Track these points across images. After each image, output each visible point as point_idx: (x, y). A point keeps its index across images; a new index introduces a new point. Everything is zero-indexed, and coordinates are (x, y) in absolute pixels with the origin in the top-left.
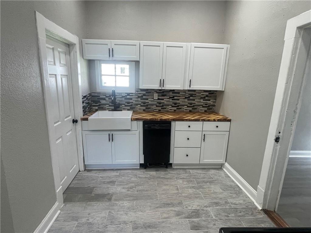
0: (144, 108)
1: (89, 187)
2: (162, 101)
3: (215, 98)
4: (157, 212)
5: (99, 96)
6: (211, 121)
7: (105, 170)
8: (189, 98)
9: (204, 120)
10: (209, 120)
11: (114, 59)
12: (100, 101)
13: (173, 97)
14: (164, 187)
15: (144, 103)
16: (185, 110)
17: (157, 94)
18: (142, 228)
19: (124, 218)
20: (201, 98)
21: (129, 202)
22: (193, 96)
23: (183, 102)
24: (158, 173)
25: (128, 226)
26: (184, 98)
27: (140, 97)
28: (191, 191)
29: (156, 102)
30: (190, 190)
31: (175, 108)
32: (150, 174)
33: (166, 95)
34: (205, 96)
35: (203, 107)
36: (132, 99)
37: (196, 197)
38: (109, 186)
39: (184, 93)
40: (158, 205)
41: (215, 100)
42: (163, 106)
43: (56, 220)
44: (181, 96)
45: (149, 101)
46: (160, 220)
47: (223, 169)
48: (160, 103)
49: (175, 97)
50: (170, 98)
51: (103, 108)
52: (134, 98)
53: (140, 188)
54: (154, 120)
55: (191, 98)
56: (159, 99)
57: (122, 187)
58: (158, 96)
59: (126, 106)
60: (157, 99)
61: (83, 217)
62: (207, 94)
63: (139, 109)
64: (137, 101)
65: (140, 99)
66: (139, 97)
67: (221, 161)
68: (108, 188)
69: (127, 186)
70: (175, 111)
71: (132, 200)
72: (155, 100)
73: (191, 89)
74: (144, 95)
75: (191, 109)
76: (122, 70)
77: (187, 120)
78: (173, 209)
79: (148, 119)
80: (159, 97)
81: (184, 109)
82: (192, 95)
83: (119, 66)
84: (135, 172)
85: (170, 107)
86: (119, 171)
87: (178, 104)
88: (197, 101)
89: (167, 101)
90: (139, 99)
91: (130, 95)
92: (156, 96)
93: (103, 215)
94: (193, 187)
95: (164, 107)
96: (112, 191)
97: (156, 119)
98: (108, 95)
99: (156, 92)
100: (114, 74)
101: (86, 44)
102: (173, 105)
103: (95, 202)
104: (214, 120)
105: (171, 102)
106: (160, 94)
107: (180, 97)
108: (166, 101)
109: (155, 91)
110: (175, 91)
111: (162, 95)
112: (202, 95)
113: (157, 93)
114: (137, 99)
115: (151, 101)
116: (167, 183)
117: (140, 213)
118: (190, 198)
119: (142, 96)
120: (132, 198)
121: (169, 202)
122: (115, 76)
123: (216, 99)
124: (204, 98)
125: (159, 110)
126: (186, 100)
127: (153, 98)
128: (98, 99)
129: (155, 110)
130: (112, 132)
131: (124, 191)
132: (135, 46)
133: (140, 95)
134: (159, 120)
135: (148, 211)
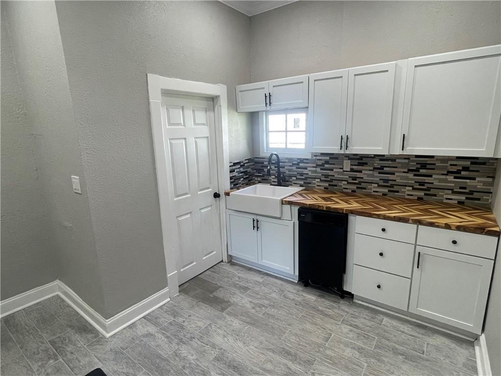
0: (326, 184)
1: (216, 284)
2: (358, 175)
3: (491, 175)
4: (261, 355)
5: (263, 163)
6: (438, 227)
7: (250, 269)
8: (417, 170)
10: (432, 225)
11: (273, 107)
12: (263, 170)
13: (382, 168)
14: (308, 326)
15: (327, 176)
16: (408, 195)
17: (349, 161)
18: (225, 364)
19: (218, 340)
20: (449, 173)
21: (241, 322)
22: (428, 166)
23: (402, 178)
24: (319, 299)
25: (213, 352)
26: (406, 170)
27: (320, 165)
28: (348, 352)
29: (347, 175)
30: (348, 350)
31: (386, 190)
32: (304, 297)
33: (366, 164)
34: (461, 168)
35: (454, 192)
36: (306, 169)
37: (347, 367)
38: (238, 292)
39: (407, 161)
40: (272, 347)
41: (490, 180)
42: (360, 183)
44: (400, 165)
45: (336, 173)
47: (474, 347)
48: (355, 178)
49: (385, 169)
50: (375, 169)
52: (310, 167)
53: (273, 311)
55: (422, 171)
56: (352, 170)
57: (251, 300)
58: (351, 165)
59: (297, 179)
60: (349, 170)
61: (182, 316)
62: (468, 163)
63: (318, 186)
64: (315, 172)
65: (319, 169)
66: (317, 166)
68: (234, 294)
69: (256, 301)
70: (384, 195)
71: (247, 323)
72: (345, 173)
73: (405, 153)
74: (327, 162)
75: (421, 194)
76: (296, 122)
78: (290, 364)
79: (306, 204)
80: (354, 167)
81: (404, 192)
82: (424, 166)
83: (292, 117)
85: (374, 187)
86: (266, 277)
87: (390, 182)
89: (368, 175)
90: (317, 169)
91: (305, 161)
92: (347, 165)
93: (200, 324)
94: (360, 350)
95: (363, 185)
96: (235, 299)
97: (319, 206)
99: (347, 158)
100: (285, 130)
102: (381, 183)
103: (206, 305)
104: (448, 227)
105: (377, 177)
106: (356, 162)
107: (396, 167)
108: (366, 174)
111: (358, 163)
112: (451, 165)
113: (349, 159)
114: (314, 169)
115: (339, 173)
116: (319, 321)
117: (240, 344)
118: (334, 364)
119: (323, 165)
120: (248, 320)
121: (293, 351)
122: (286, 131)
123: (493, 177)
124: (459, 172)
125: (352, 191)
126: (411, 175)
127: (342, 169)
128: (262, 166)
129: (344, 190)
131: (248, 306)
132: (301, 84)
133: (320, 163)
135: (252, 347)
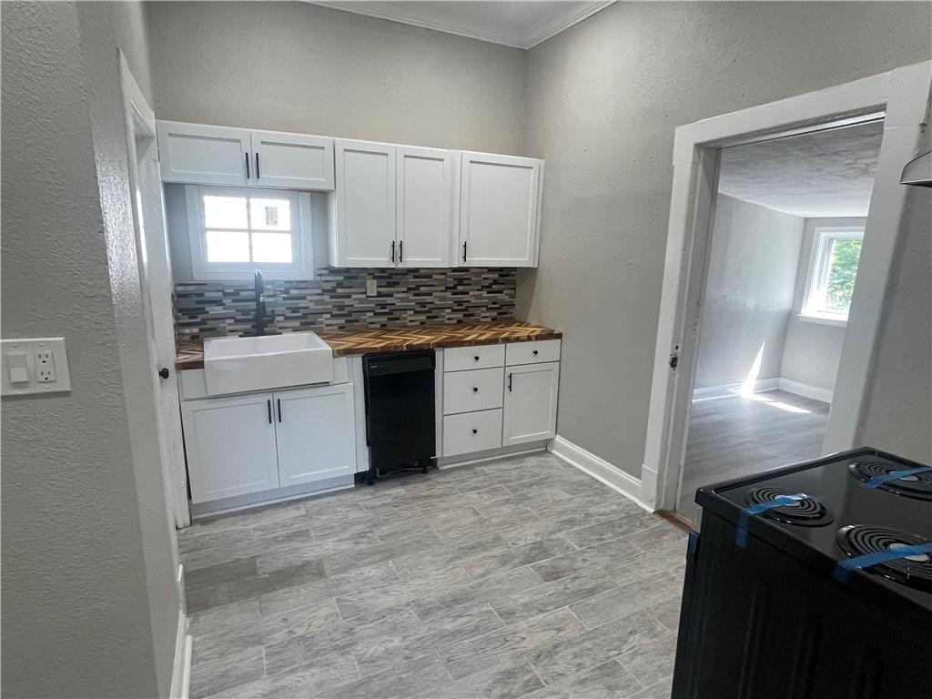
0: (342, 321)
1: (238, 560)
2: (389, 300)
3: (513, 287)
6: (523, 341)
8: (455, 287)
9: (507, 340)
10: (518, 340)
12: (204, 309)
13: (418, 287)
14: (443, 516)
15: (341, 308)
16: (448, 319)
17: (375, 281)
19: (386, 601)
20: (483, 287)
22: (465, 282)
23: (440, 298)
24: (409, 488)
26: (444, 288)
27: (328, 291)
28: (506, 510)
29: (371, 302)
30: (503, 508)
31: (423, 317)
33: (397, 283)
34: (491, 282)
35: (489, 309)
36: (304, 298)
37: (522, 520)
38: (296, 544)
39: (443, 277)
41: (513, 291)
42: (390, 313)
43: (194, 661)
44: (437, 283)
45: (355, 302)
46: (473, 583)
48: (383, 306)
49: (421, 289)
50: (409, 289)
51: (214, 329)
52: (310, 295)
53: (385, 529)
54: (393, 349)
55: (460, 288)
56: (380, 295)
58: (378, 287)
59: (287, 318)
60: (376, 294)
61: (274, 631)
62: (496, 276)
63: (327, 325)
64: (322, 302)
65: (329, 297)
66: (325, 291)
67: (547, 433)
68: (297, 549)
69: (348, 535)
70: (422, 323)
71: (382, 560)
72: (370, 299)
74: (340, 285)
75: (460, 316)
77: (470, 343)
79: (375, 348)
80: (381, 290)
81: (444, 317)
82: (461, 282)
83: (259, 204)
84: (349, 497)
85: (411, 315)
87: (428, 306)
88: (472, 297)
89: (402, 300)
90: (324, 297)
91: (301, 285)
92: (372, 287)
95: (396, 314)
96: (313, 554)
97: (396, 347)
98: (232, 291)
99: (371, 277)
100: (246, 227)
101: (169, 134)
102: (418, 309)
103: (283, 591)
104: (529, 339)
105: (412, 301)
106: (384, 282)
107: (433, 286)
108: (399, 297)
109: (369, 274)
110: (421, 271)
111: (388, 283)
112: (484, 279)
113: (374, 278)
114: (319, 298)
115: (361, 301)
116: (442, 505)
118: (512, 525)
119: (333, 290)
120: (377, 557)
121: (472, 543)
122: (250, 231)
123: (515, 289)
124: (490, 286)
125: (382, 325)
126: (449, 294)
127: (365, 293)
128: (198, 302)
129: (370, 326)
130: (277, 396)
131: (345, 546)
132: (320, 151)
133: (329, 286)
134: (405, 349)
